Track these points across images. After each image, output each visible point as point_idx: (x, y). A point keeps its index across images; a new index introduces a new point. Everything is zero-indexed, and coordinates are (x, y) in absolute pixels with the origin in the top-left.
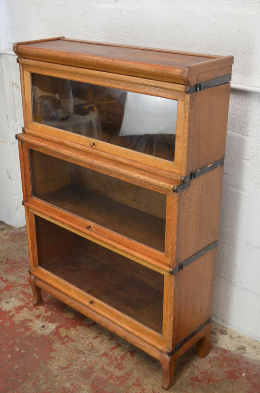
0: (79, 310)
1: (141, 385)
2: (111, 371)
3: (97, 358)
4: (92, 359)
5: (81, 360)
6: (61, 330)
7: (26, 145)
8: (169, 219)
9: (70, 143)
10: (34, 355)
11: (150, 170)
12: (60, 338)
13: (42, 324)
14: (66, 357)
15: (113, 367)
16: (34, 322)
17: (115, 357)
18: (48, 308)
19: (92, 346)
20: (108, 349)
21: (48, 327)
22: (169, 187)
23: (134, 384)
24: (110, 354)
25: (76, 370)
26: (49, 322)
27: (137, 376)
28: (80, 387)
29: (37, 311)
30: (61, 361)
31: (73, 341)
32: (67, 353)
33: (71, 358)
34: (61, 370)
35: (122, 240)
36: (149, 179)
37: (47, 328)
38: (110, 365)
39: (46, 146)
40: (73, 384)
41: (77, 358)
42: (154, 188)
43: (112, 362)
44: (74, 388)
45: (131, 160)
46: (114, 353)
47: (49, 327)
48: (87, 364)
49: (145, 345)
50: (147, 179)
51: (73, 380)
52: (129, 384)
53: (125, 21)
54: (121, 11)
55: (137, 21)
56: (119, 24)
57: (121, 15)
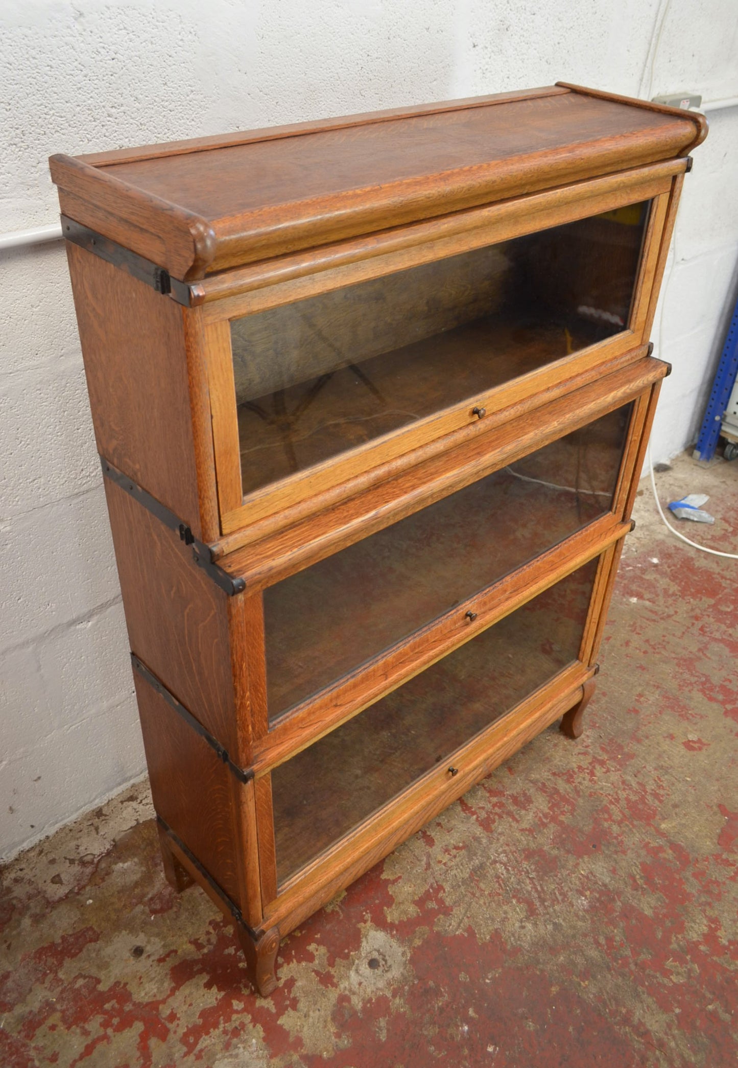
1: (569, 771)
2: (536, 816)
3: (498, 839)
4: (500, 850)
5: (504, 872)
6: (392, 915)
10: (487, 981)
12: (426, 917)
13: (365, 969)
14: (494, 905)
15: (523, 812)
16: (350, 990)
17: (494, 806)
18: (293, 953)
19: (456, 848)
20: (468, 818)
21: (378, 951)
23: (568, 781)
24: (483, 815)
25: (536, 883)
26: (358, 947)
27: (546, 775)
28: (587, 877)
29: (299, 984)
30: (509, 917)
31: (440, 888)
32: (481, 902)
33: (499, 895)
34: (537, 915)
37: (380, 954)
38: (517, 817)
40: (577, 890)
41: (498, 882)
43: (510, 814)
44: (589, 889)
46: (483, 808)
47: (376, 947)
48: (517, 861)
51: (567, 891)
52: (569, 790)
53: (103, 51)
54: (81, 14)
55: (152, 43)
56: (76, 63)
57: (85, 30)
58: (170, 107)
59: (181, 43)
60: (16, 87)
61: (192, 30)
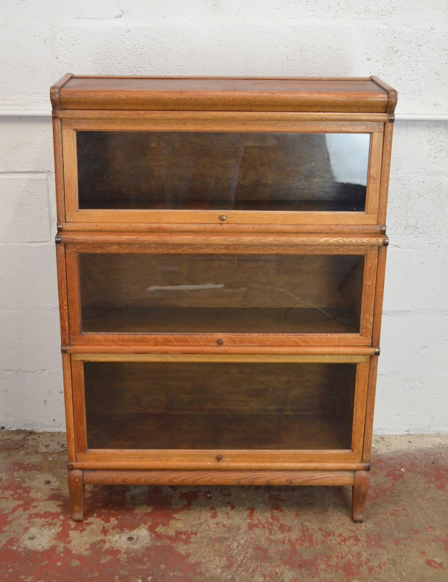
0: (193, 482)
1: (331, 532)
2: (284, 538)
3: (250, 534)
4: (245, 538)
5: (235, 547)
6: (160, 529)
7: (74, 250)
8: (370, 284)
9: (175, 226)
11: (331, 230)
12: (173, 539)
13: (125, 538)
14: (213, 553)
15: (279, 533)
16: (110, 540)
17: (267, 522)
19: (224, 525)
20: (246, 519)
22: (378, 242)
23: (324, 536)
24: (256, 522)
26: (131, 530)
29: (93, 526)
30: (214, 561)
31: (195, 534)
32: (208, 549)
33: (221, 552)
34: (229, 569)
35: (286, 339)
36: (344, 239)
37: (138, 538)
38: (273, 532)
39: (133, 240)
40: (264, 574)
41: (227, 548)
42: (346, 250)
43: (271, 529)
44: (271, 577)
45: (297, 225)
46: (260, 520)
47: (139, 534)
48: (248, 547)
49: (326, 476)
50: (341, 241)
51: (258, 571)
53: (137, 45)
54: (129, 31)
55: (161, 44)
56: (125, 49)
57: (130, 37)
58: (168, 71)
59: (175, 45)
60: (98, 55)
61: (182, 40)
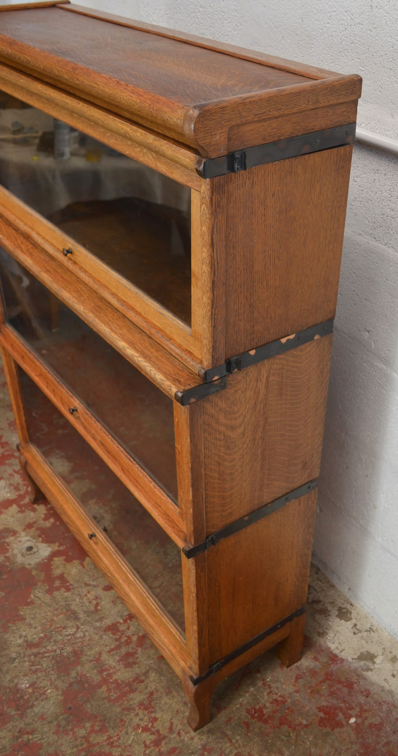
1: (153, 708)
2: (110, 667)
3: (96, 634)
4: (87, 634)
5: (67, 633)
6: (58, 561)
11: (151, 333)
12: (49, 579)
13: (29, 544)
14: (44, 621)
15: (117, 658)
16: (18, 537)
17: (129, 637)
18: (51, 511)
19: (97, 605)
20: (121, 617)
21: (37, 552)
22: (171, 389)
23: (141, 704)
24: (122, 628)
25: (51, 654)
26: (43, 542)
27: (152, 686)
28: (44, 694)
29: (32, 514)
30: (32, 629)
31: (68, 589)
32: (49, 614)
33: (51, 626)
34: (26, 649)
37: (35, 553)
38: (114, 652)
40: (35, 683)
41: (61, 627)
43: (118, 647)
44: (34, 692)
46: (128, 629)
47: (40, 551)
48: (74, 643)
51: (37, 675)
52: (131, 702)
